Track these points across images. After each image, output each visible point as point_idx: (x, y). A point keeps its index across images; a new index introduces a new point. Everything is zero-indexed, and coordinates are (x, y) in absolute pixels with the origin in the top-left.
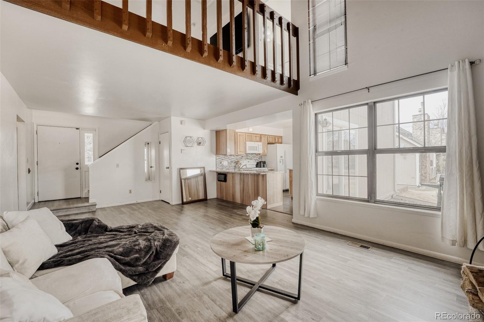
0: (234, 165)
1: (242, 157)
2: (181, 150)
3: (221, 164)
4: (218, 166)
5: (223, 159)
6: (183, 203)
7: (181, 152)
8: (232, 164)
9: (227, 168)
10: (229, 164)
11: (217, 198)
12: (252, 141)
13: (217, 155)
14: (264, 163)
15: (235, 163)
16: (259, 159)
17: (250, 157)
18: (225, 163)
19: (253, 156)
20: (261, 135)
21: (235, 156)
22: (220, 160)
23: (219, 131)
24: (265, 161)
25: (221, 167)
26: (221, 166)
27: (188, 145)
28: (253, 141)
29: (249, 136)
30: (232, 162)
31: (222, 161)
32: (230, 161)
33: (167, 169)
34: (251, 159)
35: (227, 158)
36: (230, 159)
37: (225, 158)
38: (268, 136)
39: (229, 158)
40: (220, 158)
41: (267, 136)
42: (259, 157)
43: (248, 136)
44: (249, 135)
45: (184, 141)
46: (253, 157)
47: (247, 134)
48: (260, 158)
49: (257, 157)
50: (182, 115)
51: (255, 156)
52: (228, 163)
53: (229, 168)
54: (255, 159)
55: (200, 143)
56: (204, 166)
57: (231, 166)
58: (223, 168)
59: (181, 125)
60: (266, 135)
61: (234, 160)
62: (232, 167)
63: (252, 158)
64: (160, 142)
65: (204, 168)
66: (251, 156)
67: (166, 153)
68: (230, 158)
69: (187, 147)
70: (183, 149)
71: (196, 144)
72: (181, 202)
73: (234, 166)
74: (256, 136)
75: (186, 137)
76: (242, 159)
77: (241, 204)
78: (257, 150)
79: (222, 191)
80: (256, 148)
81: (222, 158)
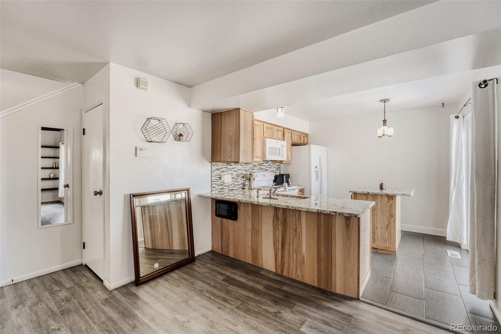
0: (241, 182)
1: (254, 166)
2: (136, 148)
3: (220, 181)
4: (216, 184)
5: (223, 171)
6: (139, 282)
7: (136, 155)
8: (238, 180)
9: (230, 188)
10: (233, 180)
11: (212, 252)
12: (272, 138)
13: (214, 163)
14: (288, 176)
15: (243, 177)
16: (276, 170)
17: (265, 167)
18: (227, 179)
19: (269, 165)
20: (284, 128)
21: (244, 164)
22: (218, 172)
23: (221, 113)
24: (289, 174)
25: (221, 187)
26: (222, 185)
27: (153, 139)
28: (274, 139)
29: (269, 128)
30: (238, 176)
31: (222, 174)
32: (235, 173)
33: (96, 195)
34: (267, 170)
35: (230, 169)
36: (234, 171)
37: (227, 168)
38: (293, 132)
39: (233, 168)
40: (218, 169)
41: (291, 131)
42: (276, 167)
43: (267, 128)
44: (269, 126)
45: (144, 128)
46: (269, 167)
47: (265, 125)
48: (278, 168)
49: (274, 167)
50: (141, 65)
51: (272, 164)
52: (233, 178)
53: (234, 188)
54: (271, 169)
55: (181, 135)
56: (188, 187)
57: (236, 183)
58: (223, 189)
59: (136, 88)
60: (290, 129)
61: (241, 172)
62: (239, 185)
63: (266, 168)
64: (84, 129)
65: (188, 190)
66: (266, 165)
67: (96, 155)
68: (235, 169)
69: (152, 142)
70: (139, 146)
71: (172, 137)
72: (133, 278)
73: (242, 184)
74: (278, 130)
75: (148, 119)
76: (253, 169)
77: (276, 274)
78: (280, 155)
79: (225, 237)
80: (278, 150)
81: (221, 168)
